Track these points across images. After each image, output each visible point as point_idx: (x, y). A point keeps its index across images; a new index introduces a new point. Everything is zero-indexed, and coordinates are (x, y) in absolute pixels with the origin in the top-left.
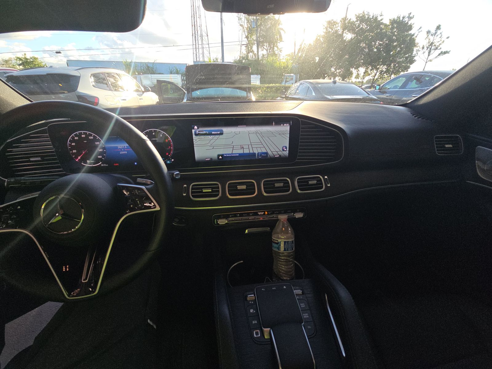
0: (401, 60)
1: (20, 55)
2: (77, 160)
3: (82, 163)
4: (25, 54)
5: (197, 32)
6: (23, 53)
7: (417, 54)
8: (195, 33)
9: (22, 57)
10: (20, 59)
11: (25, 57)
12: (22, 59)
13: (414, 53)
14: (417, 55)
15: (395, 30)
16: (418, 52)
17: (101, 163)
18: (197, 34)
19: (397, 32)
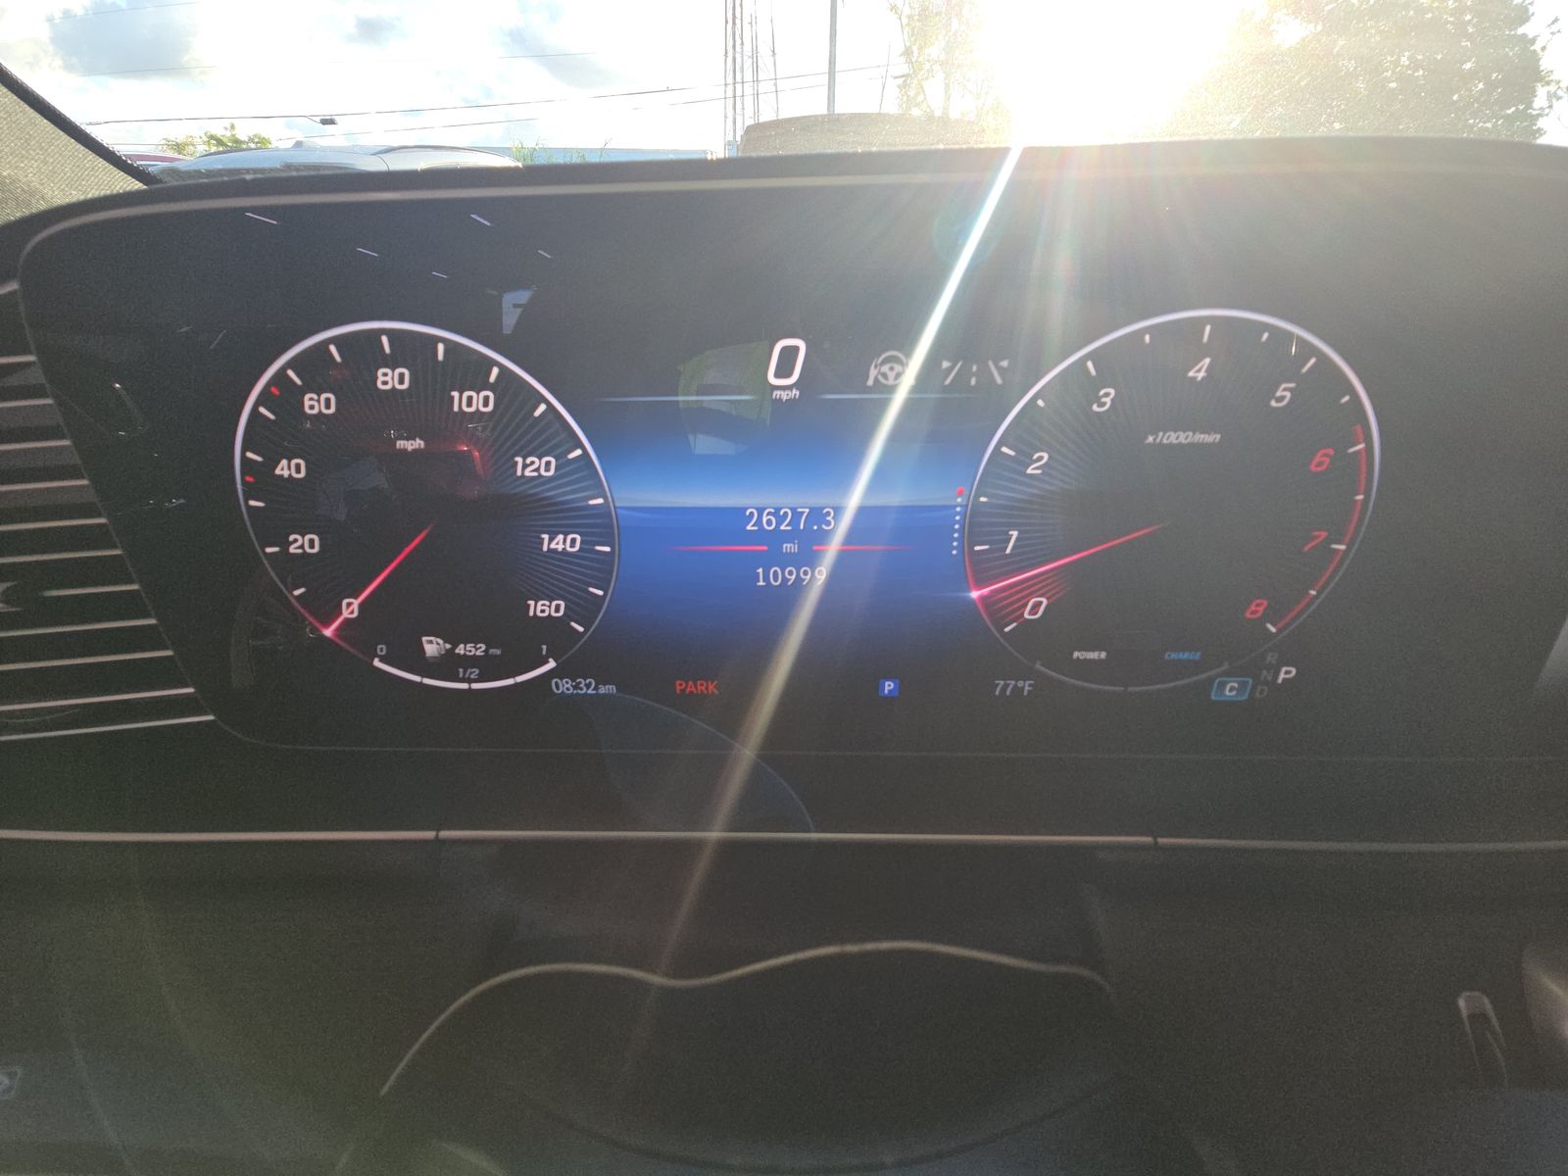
0: (1489, 125)
1: (219, 130)
2: (328, 632)
3: (377, 663)
4: (233, 127)
5: (742, 44)
6: (227, 123)
7: (1551, 107)
8: (734, 47)
9: (223, 136)
10: (220, 142)
11: (233, 136)
12: (225, 140)
13: (1540, 101)
14: (1547, 111)
15: (1468, 17)
16: (1554, 100)
17: (552, 664)
18: (742, 48)
19: (1474, 26)
